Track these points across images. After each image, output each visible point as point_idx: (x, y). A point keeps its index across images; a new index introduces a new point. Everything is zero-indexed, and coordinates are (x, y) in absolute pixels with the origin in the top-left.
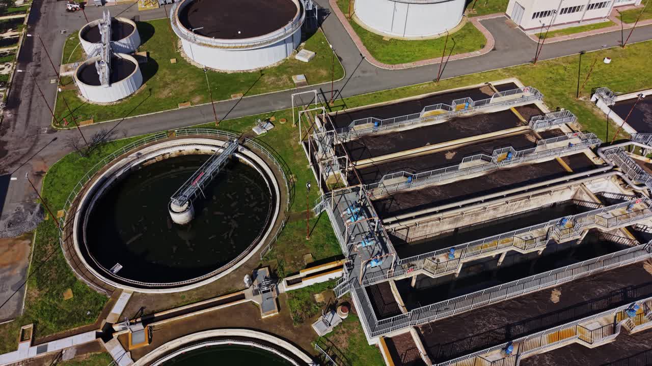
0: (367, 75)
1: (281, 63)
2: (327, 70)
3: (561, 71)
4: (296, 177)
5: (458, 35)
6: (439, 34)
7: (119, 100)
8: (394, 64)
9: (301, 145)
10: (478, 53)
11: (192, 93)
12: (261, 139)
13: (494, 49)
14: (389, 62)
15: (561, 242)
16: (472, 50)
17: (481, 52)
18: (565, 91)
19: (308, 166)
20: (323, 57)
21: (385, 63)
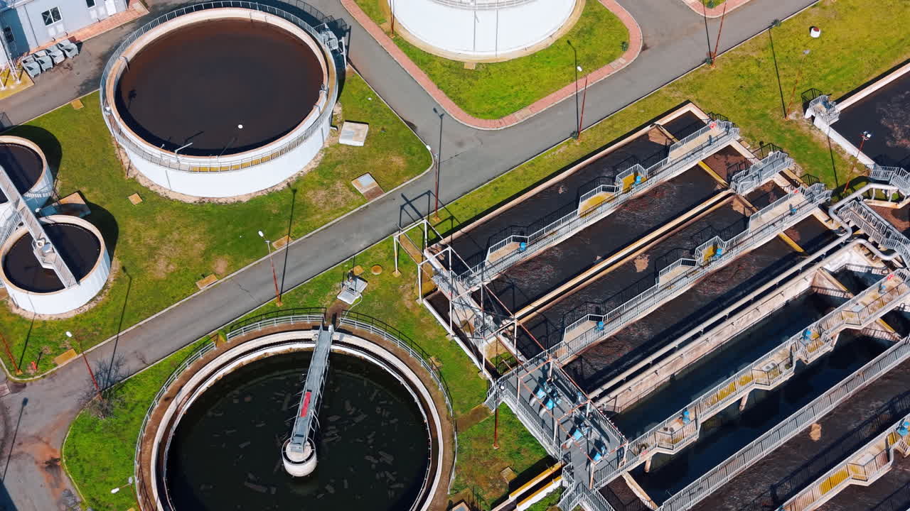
0: (467, 148)
1: (320, 158)
2: (400, 154)
3: (754, 70)
4: (438, 360)
5: (582, 30)
6: (551, 36)
7: (91, 300)
8: (502, 117)
9: (423, 304)
10: (622, 62)
11: (206, 255)
12: (360, 311)
13: (644, 48)
14: (491, 114)
15: (810, 361)
16: (612, 59)
17: (628, 59)
18: (767, 107)
19: (449, 338)
20: (383, 129)
21: (486, 119)
